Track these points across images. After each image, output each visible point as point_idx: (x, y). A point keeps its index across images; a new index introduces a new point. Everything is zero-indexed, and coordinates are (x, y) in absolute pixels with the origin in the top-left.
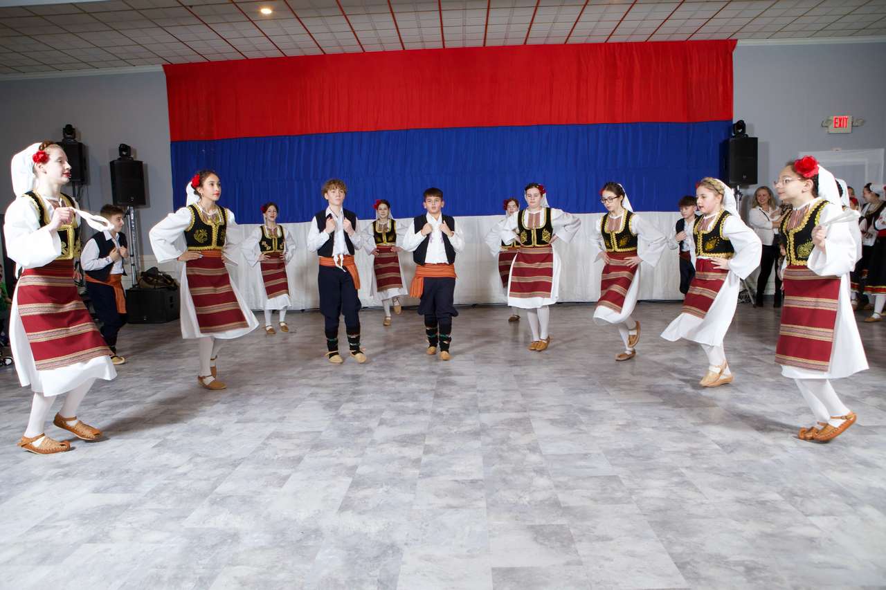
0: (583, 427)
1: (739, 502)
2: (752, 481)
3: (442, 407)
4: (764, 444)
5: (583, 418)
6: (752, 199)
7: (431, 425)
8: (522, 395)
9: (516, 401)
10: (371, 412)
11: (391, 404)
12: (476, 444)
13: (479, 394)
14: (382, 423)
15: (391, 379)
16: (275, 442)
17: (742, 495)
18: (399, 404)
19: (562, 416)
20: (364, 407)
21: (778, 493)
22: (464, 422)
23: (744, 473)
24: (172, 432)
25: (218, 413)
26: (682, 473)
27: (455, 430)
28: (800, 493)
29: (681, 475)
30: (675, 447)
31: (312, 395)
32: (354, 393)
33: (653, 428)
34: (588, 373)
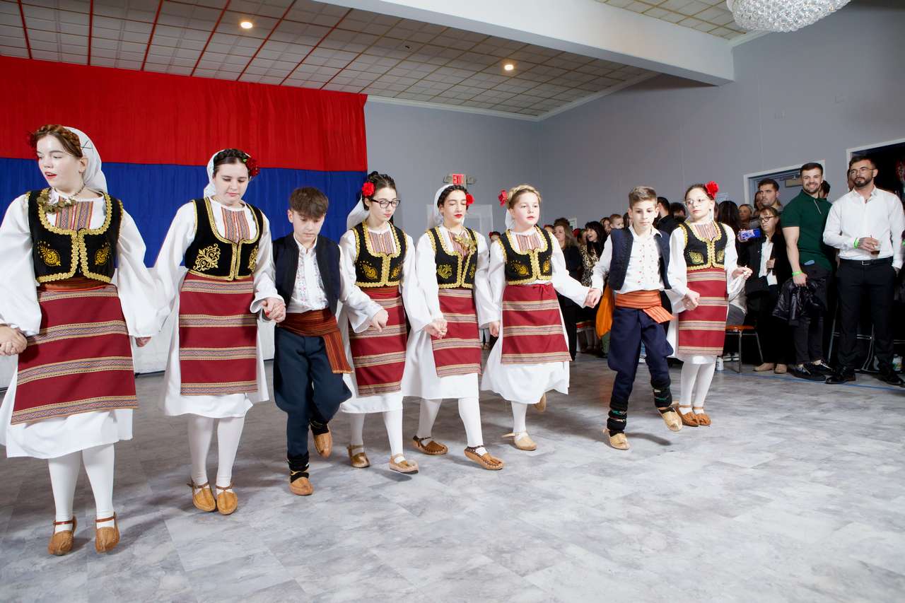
1: (449, 579)
2: (453, 546)
4: (452, 497)
17: (450, 567)
21: (484, 554)
23: (442, 538)
26: (375, 555)
28: (506, 548)
29: (372, 558)
30: (358, 522)
33: (327, 501)
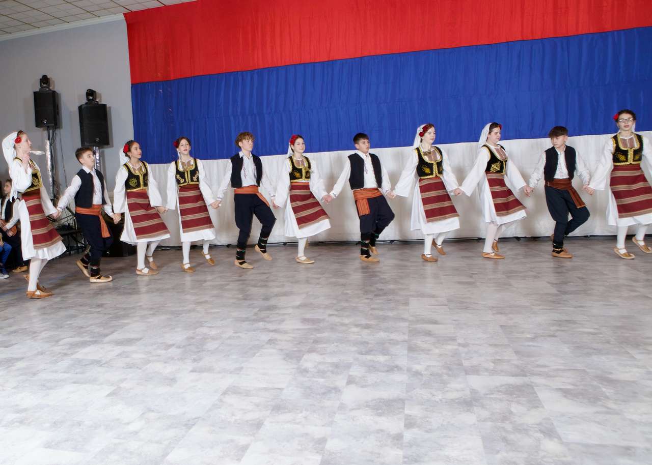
0: (611, 405)
3: (419, 364)
5: (608, 391)
7: (410, 387)
8: (517, 352)
9: (509, 361)
10: (336, 366)
11: (360, 356)
12: (469, 418)
13: (461, 348)
14: (350, 381)
15: (357, 326)
16: (231, 399)
18: (369, 357)
19: (577, 386)
20: (329, 360)
22: (448, 386)
24: (125, 379)
25: (173, 359)
27: (440, 397)
31: (271, 341)
32: (316, 341)
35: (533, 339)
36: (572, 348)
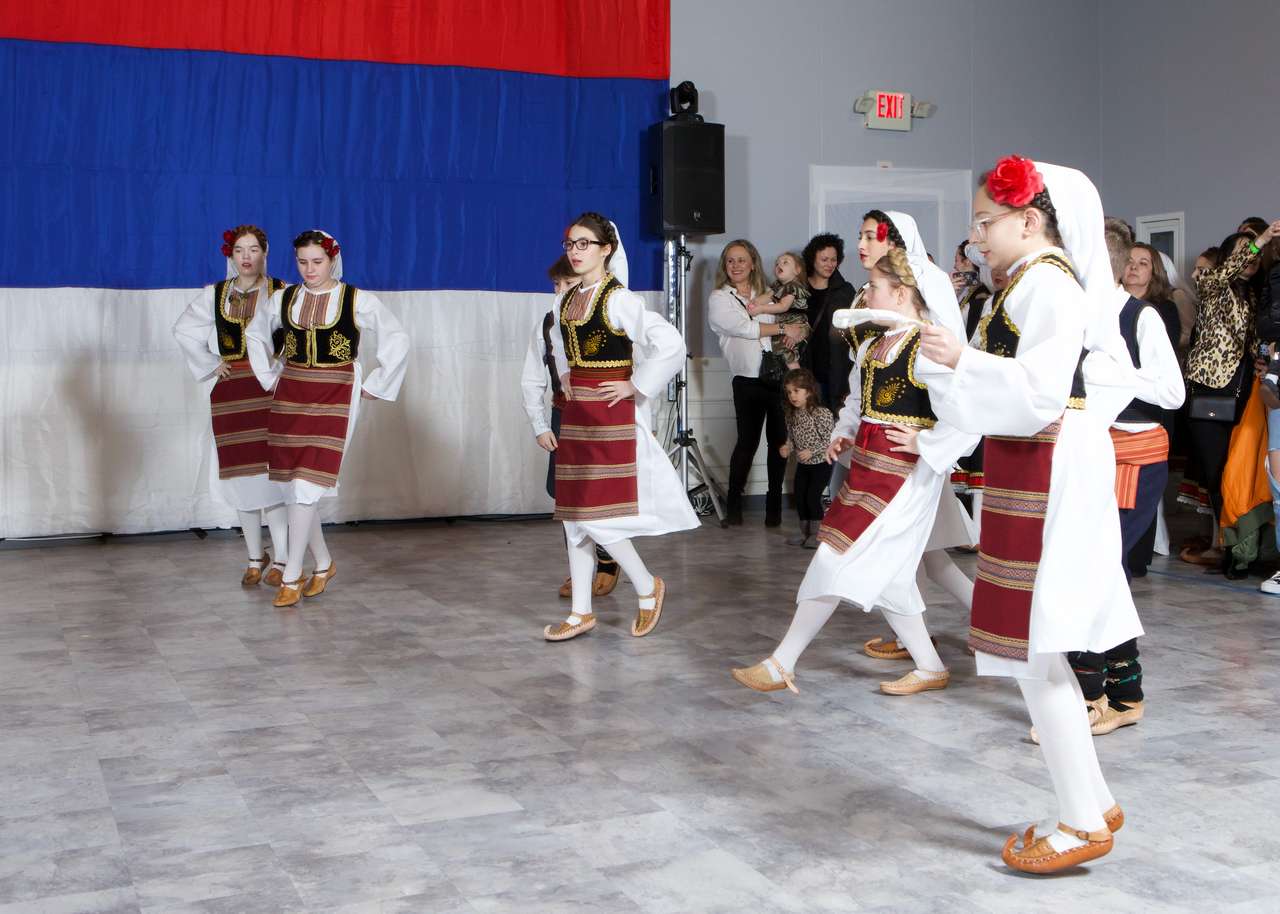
6: (714, 268)
34: (318, 736)
35: (169, 787)
36: (255, 795)
